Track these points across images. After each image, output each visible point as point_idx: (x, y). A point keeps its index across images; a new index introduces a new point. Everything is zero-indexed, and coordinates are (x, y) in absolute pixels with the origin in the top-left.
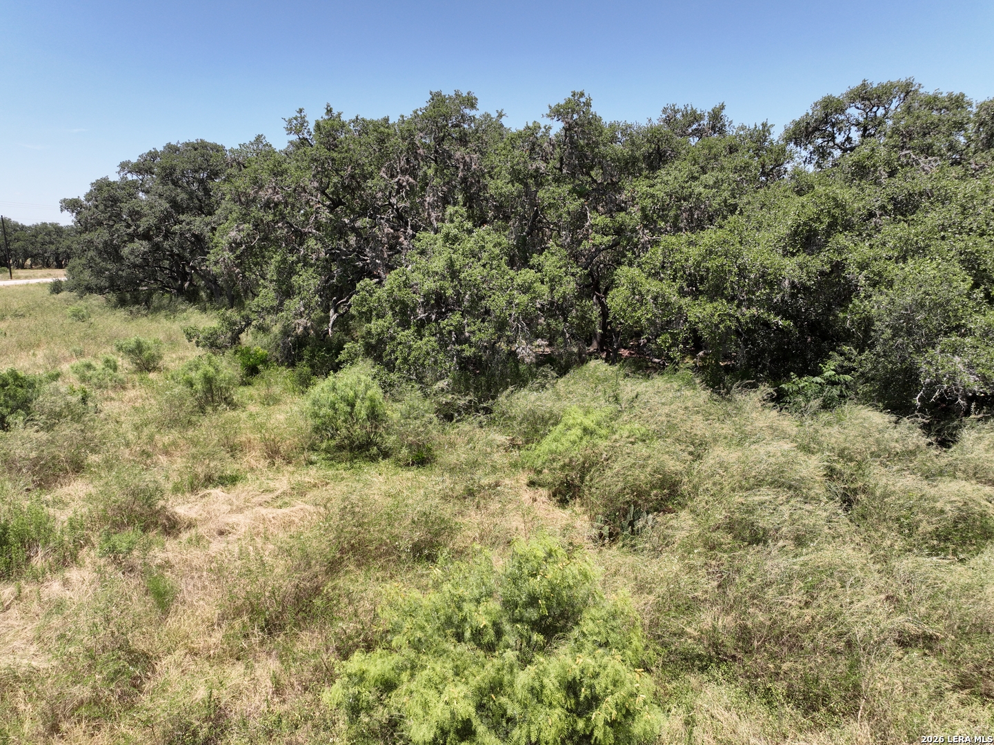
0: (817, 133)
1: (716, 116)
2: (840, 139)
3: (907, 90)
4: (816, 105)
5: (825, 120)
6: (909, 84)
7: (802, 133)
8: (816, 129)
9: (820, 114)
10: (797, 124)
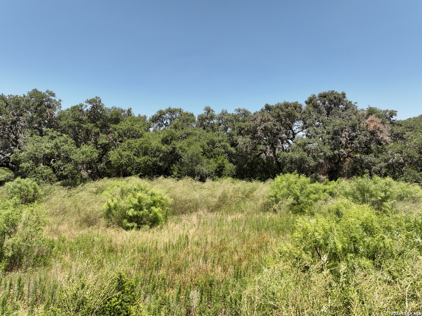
0: (158, 120)
1: (129, 111)
2: (165, 122)
3: (180, 111)
4: (158, 112)
5: (160, 116)
6: (180, 109)
7: (155, 119)
8: (158, 119)
9: (159, 115)
10: (153, 117)
